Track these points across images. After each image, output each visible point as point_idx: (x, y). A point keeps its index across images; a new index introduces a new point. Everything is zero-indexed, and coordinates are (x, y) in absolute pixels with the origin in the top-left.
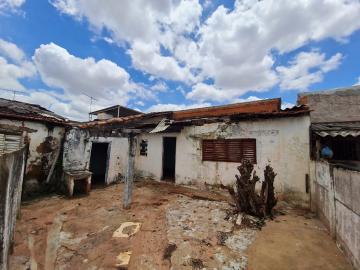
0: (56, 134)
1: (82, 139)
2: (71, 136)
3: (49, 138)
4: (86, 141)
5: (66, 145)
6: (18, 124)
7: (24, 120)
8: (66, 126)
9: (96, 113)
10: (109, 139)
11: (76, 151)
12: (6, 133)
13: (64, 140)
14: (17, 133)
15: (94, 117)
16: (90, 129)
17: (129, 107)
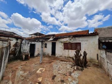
0: (19, 41)
1: (27, 43)
2: (24, 42)
3: (17, 42)
4: (28, 43)
5: (22, 45)
6: (7, 38)
7: (9, 37)
8: (22, 39)
9: (31, 35)
10: (35, 43)
11: (25, 46)
12: (3, 41)
13: (21, 43)
14: (7, 41)
15: (31, 36)
16: (29, 40)
17: (41, 33)
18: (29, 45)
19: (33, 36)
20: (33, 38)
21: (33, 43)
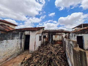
0: (67, 34)
2: (71, 35)
4: (75, 36)
5: (70, 37)
6: (61, 33)
8: (69, 33)
9: (74, 28)
11: (73, 38)
12: (59, 35)
14: (61, 35)
18: (76, 37)
19: (77, 28)
20: (79, 31)
21: (80, 35)
